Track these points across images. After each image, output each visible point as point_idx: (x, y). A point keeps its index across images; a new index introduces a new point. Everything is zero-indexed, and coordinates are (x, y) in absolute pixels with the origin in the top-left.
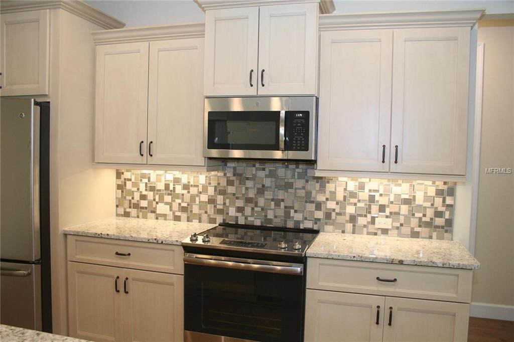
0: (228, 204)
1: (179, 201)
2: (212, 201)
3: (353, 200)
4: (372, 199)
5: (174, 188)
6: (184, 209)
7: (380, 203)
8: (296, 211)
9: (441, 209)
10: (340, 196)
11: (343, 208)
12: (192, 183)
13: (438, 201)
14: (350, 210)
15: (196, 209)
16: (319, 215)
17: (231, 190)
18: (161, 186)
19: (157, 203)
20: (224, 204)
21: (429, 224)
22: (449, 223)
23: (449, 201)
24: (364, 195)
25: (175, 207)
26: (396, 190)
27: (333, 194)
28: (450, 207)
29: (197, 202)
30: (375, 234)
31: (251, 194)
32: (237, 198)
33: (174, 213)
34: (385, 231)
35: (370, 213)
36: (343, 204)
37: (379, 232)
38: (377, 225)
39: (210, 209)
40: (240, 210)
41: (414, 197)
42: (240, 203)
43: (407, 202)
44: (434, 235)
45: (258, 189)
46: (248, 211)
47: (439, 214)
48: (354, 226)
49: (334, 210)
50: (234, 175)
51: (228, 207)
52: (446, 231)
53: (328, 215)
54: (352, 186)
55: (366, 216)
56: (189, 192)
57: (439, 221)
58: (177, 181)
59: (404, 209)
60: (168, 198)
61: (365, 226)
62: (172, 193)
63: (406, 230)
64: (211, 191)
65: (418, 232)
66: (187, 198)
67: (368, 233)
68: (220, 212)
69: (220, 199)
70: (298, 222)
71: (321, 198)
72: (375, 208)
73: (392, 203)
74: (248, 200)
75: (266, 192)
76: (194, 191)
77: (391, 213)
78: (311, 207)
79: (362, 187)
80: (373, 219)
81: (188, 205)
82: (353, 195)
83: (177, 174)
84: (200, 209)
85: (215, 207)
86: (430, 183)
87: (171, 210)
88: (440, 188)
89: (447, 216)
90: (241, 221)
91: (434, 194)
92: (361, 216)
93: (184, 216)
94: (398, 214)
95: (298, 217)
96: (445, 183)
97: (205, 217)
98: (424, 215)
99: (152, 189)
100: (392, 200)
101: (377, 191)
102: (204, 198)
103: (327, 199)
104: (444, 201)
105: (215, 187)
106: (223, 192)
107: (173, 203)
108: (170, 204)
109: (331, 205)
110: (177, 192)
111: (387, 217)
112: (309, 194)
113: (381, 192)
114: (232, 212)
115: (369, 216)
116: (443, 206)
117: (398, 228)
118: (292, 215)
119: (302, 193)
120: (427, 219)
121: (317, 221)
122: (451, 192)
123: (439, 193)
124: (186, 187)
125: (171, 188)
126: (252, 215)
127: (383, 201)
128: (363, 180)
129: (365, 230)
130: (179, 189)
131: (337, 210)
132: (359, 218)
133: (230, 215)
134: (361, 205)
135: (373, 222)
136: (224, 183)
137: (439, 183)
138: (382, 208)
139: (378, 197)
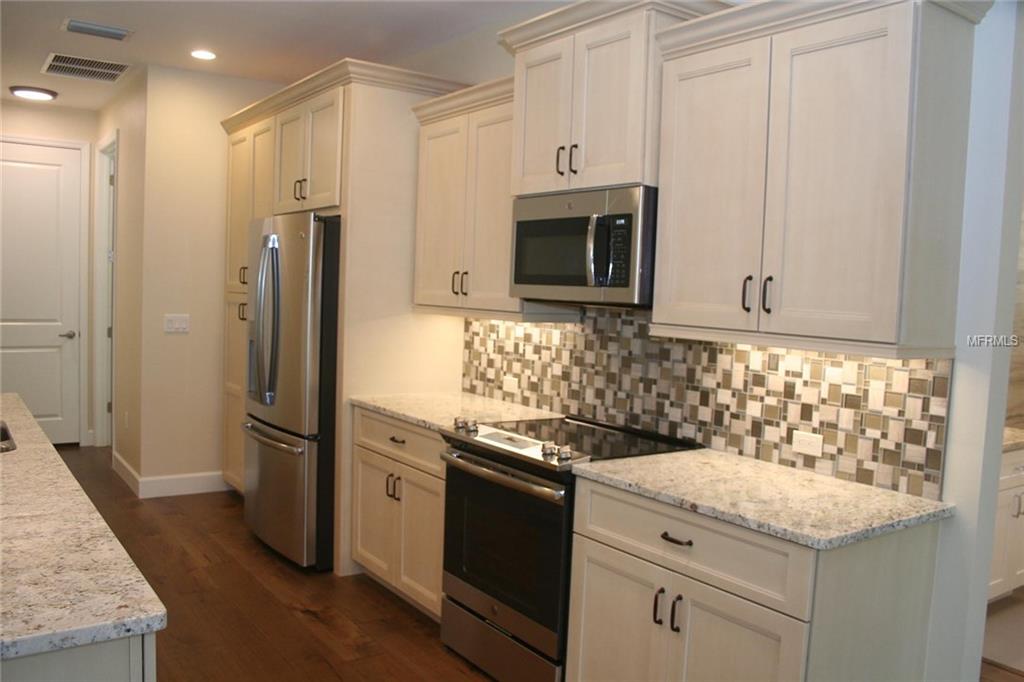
0: (584, 383)
1: (529, 372)
2: (566, 376)
3: (759, 391)
4: (789, 391)
5: (524, 351)
6: (534, 387)
7: (804, 400)
8: (672, 404)
9: (919, 424)
11: (742, 404)
12: (544, 344)
13: (914, 405)
14: (754, 409)
15: (547, 389)
16: (706, 414)
17: (590, 357)
18: (509, 347)
19: (505, 374)
20: (581, 382)
21: (893, 457)
22: (936, 459)
23: (937, 407)
24: (776, 381)
25: (524, 381)
26: (833, 375)
27: (727, 376)
28: (940, 424)
29: (549, 376)
30: (793, 464)
31: (614, 369)
32: (597, 373)
33: (522, 392)
34: (810, 461)
35: (785, 418)
36: (743, 397)
37: (800, 462)
38: (796, 447)
39: (564, 388)
40: (600, 394)
41: (866, 392)
42: (600, 382)
43: (851, 402)
44: (903, 481)
45: (623, 358)
46: (609, 395)
47: (914, 436)
48: (758, 442)
49: (728, 407)
50: (594, 332)
51: (584, 388)
52: (927, 478)
53: (718, 417)
54: (757, 361)
55: (778, 425)
56: (540, 358)
57: (914, 453)
58: (528, 338)
59: (846, 418)
60: (517, 367)
61: (776, 446)
62: (521, 358)
63: (848, 463)
64: (566, 357)
65: (870, 473)
66: (538, 367)
67: (782, 462)
68: (574, 395)
69: (576, 373)
70: (673, 426)
71: (709, 381)
72: (794, 411)
73: (824, 401)
74: (611, 378)
75: (633, 365)
76: (546, 356)
77: (822, 423)
78: (693, 398)
79: (773, 364)
80: (790, 431)
81: (539, 380)
82: (759, 380)
83: (529, 327)
84: (553, 388)
85: (570, 385)
87: (519, 386)
88: (918, 376)
89: (931, 443)
91: (904, 389)
92: (770, 423)
93: (533, 398)
94: (835, 426)
95: (675, 414)
96: (928, 365)
97: (556, 401)
98: (884, 436)
99: (500, 350)
100: (825, 395)
101: (799, 375)
102: (557, 369)
103: (718, 385)
104: (925, 407)
105: (571, 352)
106: (580, 361)
107: (523, 376)
108: (519, 377)
109: (724, 397)
110: (527, 357)
111: (814, 431)
112: (691, 372)
113: (806, 376)
114: (590, 396)
115: (784, 425)
116: (923, 418)
117: (832, 457)
118: (666, 411)
119: (681, 370)
120: (888, 444)
121: (701, 425)
122: (942, 387)
123: (915, 386)
124: (537, 349)
125: (521, 351)
126: (614, 407)
127: (808, 396)
129: (776, 453)
130: (530, 355)
131: (733, 409)
132: (767, 428)
133: (587, 401)
134: (771, 401)
135: (789, 439)
136: (581, 346)
137: (917, 365)
138: (807, 412)
139: (800, 388)
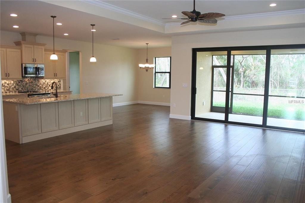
1: (6, 88)
2: (15, 87)
3: (45, 84)
4: (48, 84)
5: (5, 85)
6: (8, 90)
8: (34, 88)
9: (59, 85)
10: (42, 84)
11: (43, 86)
14: (44, 86)
15: (11, 90)
17: (19, 84)
22: (60, 87)
24: (46, 83)
25: (5, 89)
26: (51, 81)
27: (41, 83)
28: (60, 84)
29: (11, 88)
36: (43, 85)
38: (49, 89)
39: (15, 89)
40: (22, 89)
42: (22, 87)
46: (24, 89)
51: (19, 88)
53: (40, 88)
54: (44, 81)
58: (5, 83)
64: (15, 85)
66: (9, 87)
68: (17, 90)
69: (17, 87)
71: (39, 84)
72: (48, 86)
74: (24, 86)
76: (10, 85)
78: (37, 86)
79: (46, 81)
80: (48, 87)
82: (44, 83)
83: (5, 81)
86: (57, 80)
87: (4, 90)
89: (60, 86)
90: (22, 91)
93: (8, 92)
97: (13, 91)
102: (13, 87)
105: (16, 84)
106: (18, 85)
108: (4, 89)
109: (41, 86)
110: (6, 86)
112: (36, 84)
114: (20, 89)
121: (38, 89)
122: (60, 81)
123: (58, 82)
124: (8, 84)
125: (4, 85)
126: (25, 90)
127: (50, 84)
128: (46, 80)
130: (6, 85)
133: (20, 90)
134: (46, 85)
135: (48, 88)
136: (18, 82)
137: (58, 80)
138: (49, 85)
139: (49, 83)
